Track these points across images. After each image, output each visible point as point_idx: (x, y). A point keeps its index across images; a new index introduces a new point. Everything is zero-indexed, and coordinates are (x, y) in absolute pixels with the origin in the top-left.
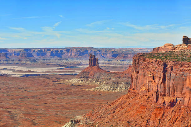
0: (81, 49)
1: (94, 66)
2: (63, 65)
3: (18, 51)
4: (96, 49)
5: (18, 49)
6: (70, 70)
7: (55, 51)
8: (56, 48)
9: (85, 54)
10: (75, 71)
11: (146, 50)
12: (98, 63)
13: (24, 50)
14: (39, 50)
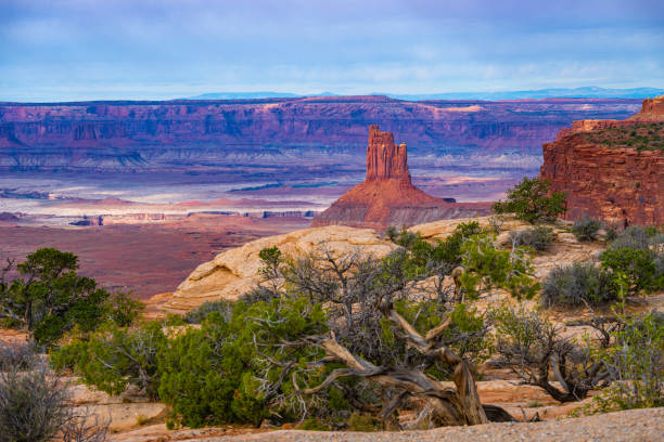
0: (335, 105)
1: (389, 177)
2: (256, 175)
3: (61, 114)
4: (398, 102)
5: (61, 104)
6: (289, 193)
7: (226, 114)
8: (226, 102)
9: (350, 126)
10: (310, 198)
11: (620, 107)
12: (406, 166)
13: (88, 111)
14: (155, 107)
